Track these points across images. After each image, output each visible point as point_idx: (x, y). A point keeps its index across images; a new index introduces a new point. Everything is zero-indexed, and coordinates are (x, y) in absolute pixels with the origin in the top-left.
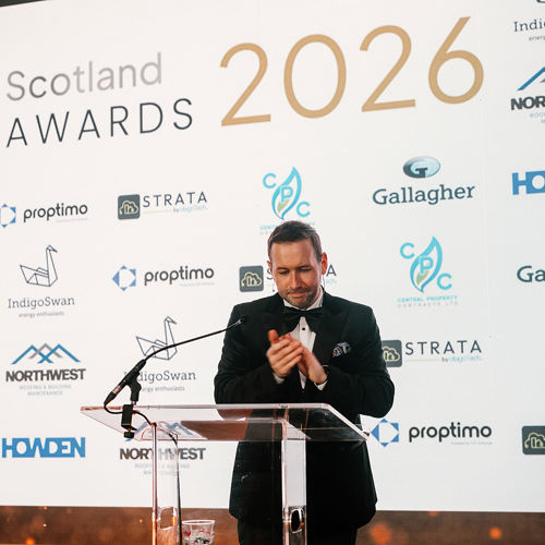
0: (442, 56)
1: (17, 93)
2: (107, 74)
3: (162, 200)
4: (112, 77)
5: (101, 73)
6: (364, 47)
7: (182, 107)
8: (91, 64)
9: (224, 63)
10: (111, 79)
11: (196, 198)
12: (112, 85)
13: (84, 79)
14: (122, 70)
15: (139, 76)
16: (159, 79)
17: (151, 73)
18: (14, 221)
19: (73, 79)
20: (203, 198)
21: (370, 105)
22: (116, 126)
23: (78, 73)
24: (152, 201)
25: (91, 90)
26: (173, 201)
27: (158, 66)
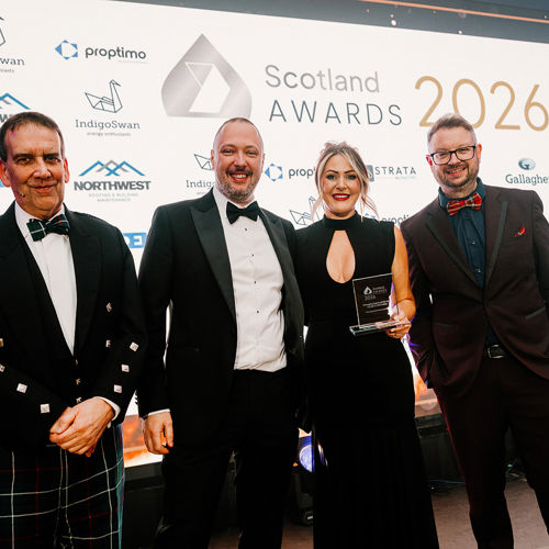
0: (529, 104)
1: (275, 82)
2: (341, 80)
3: (387, 170)
4: (345, 82)
5: (337, 77)
6: (492, 91)
7: (394, 110)
8: (329, 70)
9: (418, 87)
10: (344, 83)
11: (409, 171)
12: (346, 88)
13: (326, 81)
14: (352, 79)
15: (364, 85)
16: (377, 89)
17: (371, 84)
18: (281, 177)
19: (317, 79)
20: (413, 171)
21: (499, 126)
22: (352, 117)
23: (320, 75)
24: (382, 170)
25: (331, 88)
26: (395, 171)
27: (376, 81)
